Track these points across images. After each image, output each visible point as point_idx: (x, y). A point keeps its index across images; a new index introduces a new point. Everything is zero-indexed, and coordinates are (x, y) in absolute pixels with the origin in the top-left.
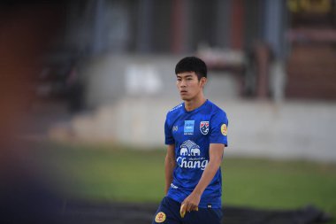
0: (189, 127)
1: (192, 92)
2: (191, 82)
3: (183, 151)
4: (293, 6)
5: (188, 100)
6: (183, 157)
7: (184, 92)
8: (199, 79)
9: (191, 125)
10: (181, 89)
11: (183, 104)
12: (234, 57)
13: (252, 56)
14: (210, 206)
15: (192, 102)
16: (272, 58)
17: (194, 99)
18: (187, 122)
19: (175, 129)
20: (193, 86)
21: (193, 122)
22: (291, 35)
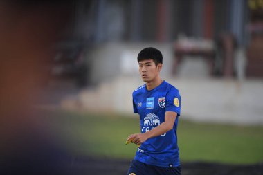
0: (150, 103)
1: (151, 76)
2: (150, 67)
3: (146, 122)
4: (252, 5)
5: (148, 82)
6: (146, 127)
7: (145, 76)
8: (156, 65)
9: (151, 101)
10: (142, 73)
11: (145, 85)
12: (206, 45)
13: (220, 44)
14: (171, 166)
15: (152, 83)
16: (236, 45)
17: (154, 80)
18: (148, 99)
19: (140, 105)
20: (152, 71)
21: (153, 99)
22: (250, 28)
